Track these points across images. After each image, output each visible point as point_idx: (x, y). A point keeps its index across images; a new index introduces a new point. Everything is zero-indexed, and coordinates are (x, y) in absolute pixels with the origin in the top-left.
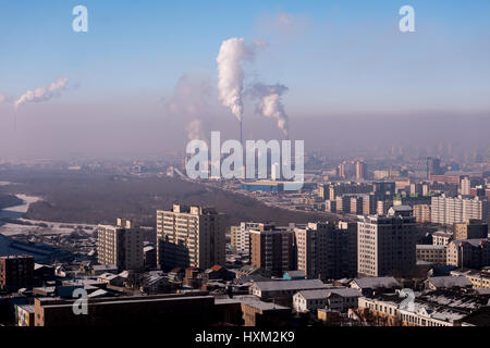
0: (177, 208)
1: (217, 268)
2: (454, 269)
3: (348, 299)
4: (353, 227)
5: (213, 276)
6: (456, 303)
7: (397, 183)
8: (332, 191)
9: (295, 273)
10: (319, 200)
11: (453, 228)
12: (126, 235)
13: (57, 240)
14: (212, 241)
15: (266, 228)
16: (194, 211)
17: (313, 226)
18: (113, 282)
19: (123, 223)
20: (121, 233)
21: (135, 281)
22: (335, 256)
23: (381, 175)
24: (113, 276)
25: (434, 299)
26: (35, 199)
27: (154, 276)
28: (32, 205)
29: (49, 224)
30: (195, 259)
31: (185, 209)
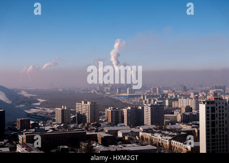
0: (83, 102)
1: (95, 123)
2: (178, 122)
3: (137, 133)
4: (143, 108)
5: (93, 125)
6: (171, 133)
7: (169, 94)
8: (146, 97)
9: (122, 124)
10: (141, 100)
11: (180, 109)
12: (65, 111)
13: (47, 114)
14: (95, 113)
15: (113, 109)
16: (88, 103)
17: (129, 108)
18: (58, 128)
19: (64, 107)
20: (63, 111)
21: (65, 127)
22: (136, 118)
23: (165, 92)
24: (58, 126)
25: (164, 132)
26: (43, 101)
27: (72, 126)
28: (42, 102)
29: (46, 109)
30: (88, 120)
31: (86, 103)
